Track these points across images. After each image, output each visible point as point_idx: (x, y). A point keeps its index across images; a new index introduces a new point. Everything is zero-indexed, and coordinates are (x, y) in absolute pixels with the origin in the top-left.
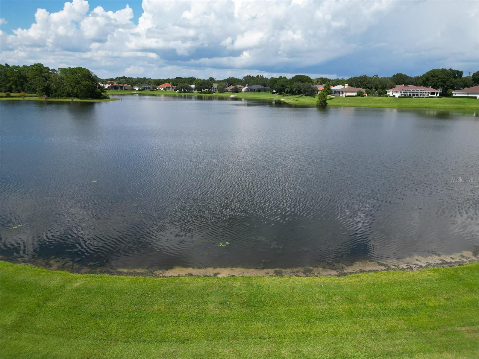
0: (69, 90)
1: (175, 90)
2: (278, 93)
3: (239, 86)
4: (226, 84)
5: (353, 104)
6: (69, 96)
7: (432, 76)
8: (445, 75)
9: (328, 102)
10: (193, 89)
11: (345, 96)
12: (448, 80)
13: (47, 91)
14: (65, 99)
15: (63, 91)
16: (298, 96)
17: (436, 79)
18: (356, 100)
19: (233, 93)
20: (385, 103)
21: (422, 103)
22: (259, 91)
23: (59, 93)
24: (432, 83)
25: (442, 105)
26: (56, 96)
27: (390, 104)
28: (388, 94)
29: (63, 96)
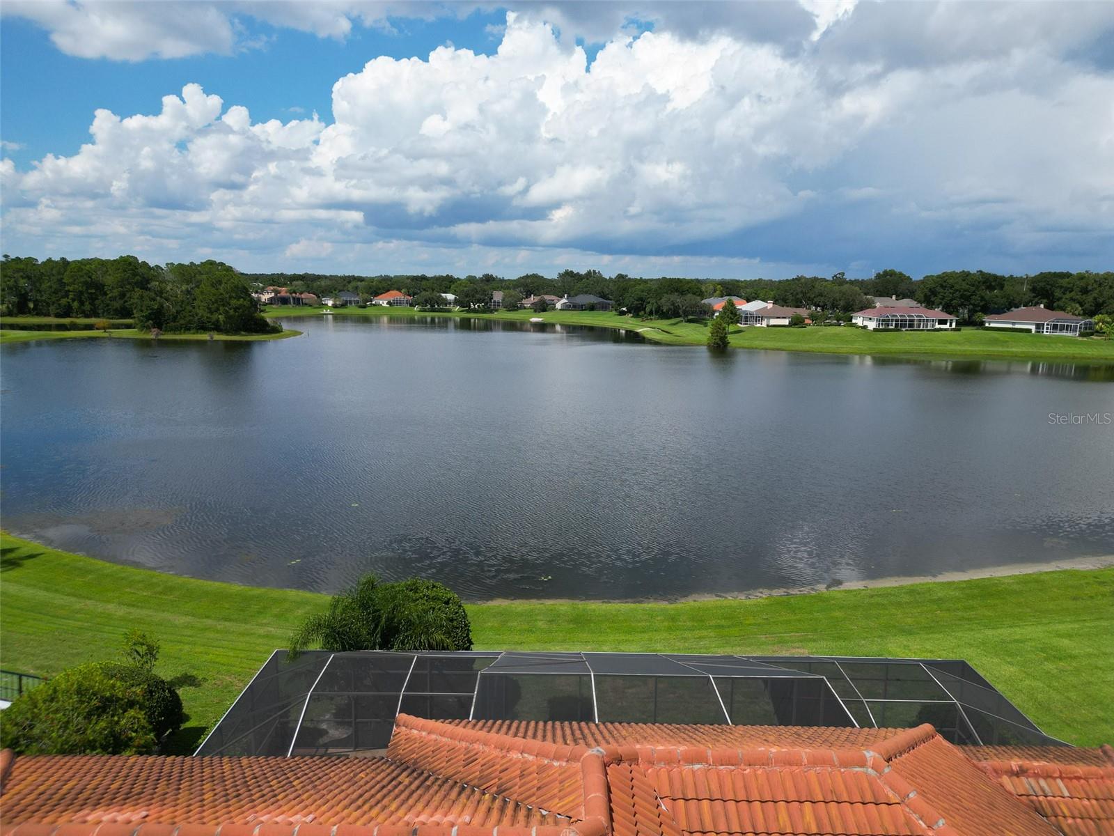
0: (202, 316)
1: (411, 305)
2: (631, 313)
3: (547, 297)
4: (521, 292)
5: (782, 345)
6: (203, 328)
7: (942, 286)
8: (967, 284)
9: (733, 340)
10: (450, 303)
11: (768, 326)
12: (974, 293)
13: (158, 319)
14: (194, 334)
15: (192, 318)
16: (673, 322)
17: (950, 293)
18: (787, 334)
19: (535, 311)
20: (847, 341)
21: (919, 342)
22: (592, 308)
23: (182, 322)
24: (942, 299)
25: (958, 348)
26: (175, 330)
27: (857, 345)
28: (854, 321)
29: (189, 329)
